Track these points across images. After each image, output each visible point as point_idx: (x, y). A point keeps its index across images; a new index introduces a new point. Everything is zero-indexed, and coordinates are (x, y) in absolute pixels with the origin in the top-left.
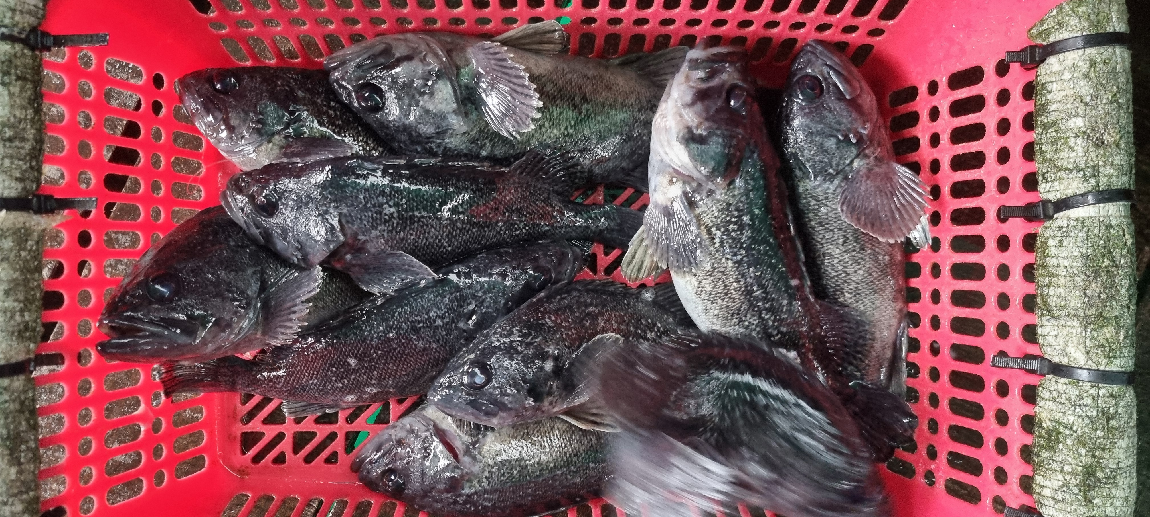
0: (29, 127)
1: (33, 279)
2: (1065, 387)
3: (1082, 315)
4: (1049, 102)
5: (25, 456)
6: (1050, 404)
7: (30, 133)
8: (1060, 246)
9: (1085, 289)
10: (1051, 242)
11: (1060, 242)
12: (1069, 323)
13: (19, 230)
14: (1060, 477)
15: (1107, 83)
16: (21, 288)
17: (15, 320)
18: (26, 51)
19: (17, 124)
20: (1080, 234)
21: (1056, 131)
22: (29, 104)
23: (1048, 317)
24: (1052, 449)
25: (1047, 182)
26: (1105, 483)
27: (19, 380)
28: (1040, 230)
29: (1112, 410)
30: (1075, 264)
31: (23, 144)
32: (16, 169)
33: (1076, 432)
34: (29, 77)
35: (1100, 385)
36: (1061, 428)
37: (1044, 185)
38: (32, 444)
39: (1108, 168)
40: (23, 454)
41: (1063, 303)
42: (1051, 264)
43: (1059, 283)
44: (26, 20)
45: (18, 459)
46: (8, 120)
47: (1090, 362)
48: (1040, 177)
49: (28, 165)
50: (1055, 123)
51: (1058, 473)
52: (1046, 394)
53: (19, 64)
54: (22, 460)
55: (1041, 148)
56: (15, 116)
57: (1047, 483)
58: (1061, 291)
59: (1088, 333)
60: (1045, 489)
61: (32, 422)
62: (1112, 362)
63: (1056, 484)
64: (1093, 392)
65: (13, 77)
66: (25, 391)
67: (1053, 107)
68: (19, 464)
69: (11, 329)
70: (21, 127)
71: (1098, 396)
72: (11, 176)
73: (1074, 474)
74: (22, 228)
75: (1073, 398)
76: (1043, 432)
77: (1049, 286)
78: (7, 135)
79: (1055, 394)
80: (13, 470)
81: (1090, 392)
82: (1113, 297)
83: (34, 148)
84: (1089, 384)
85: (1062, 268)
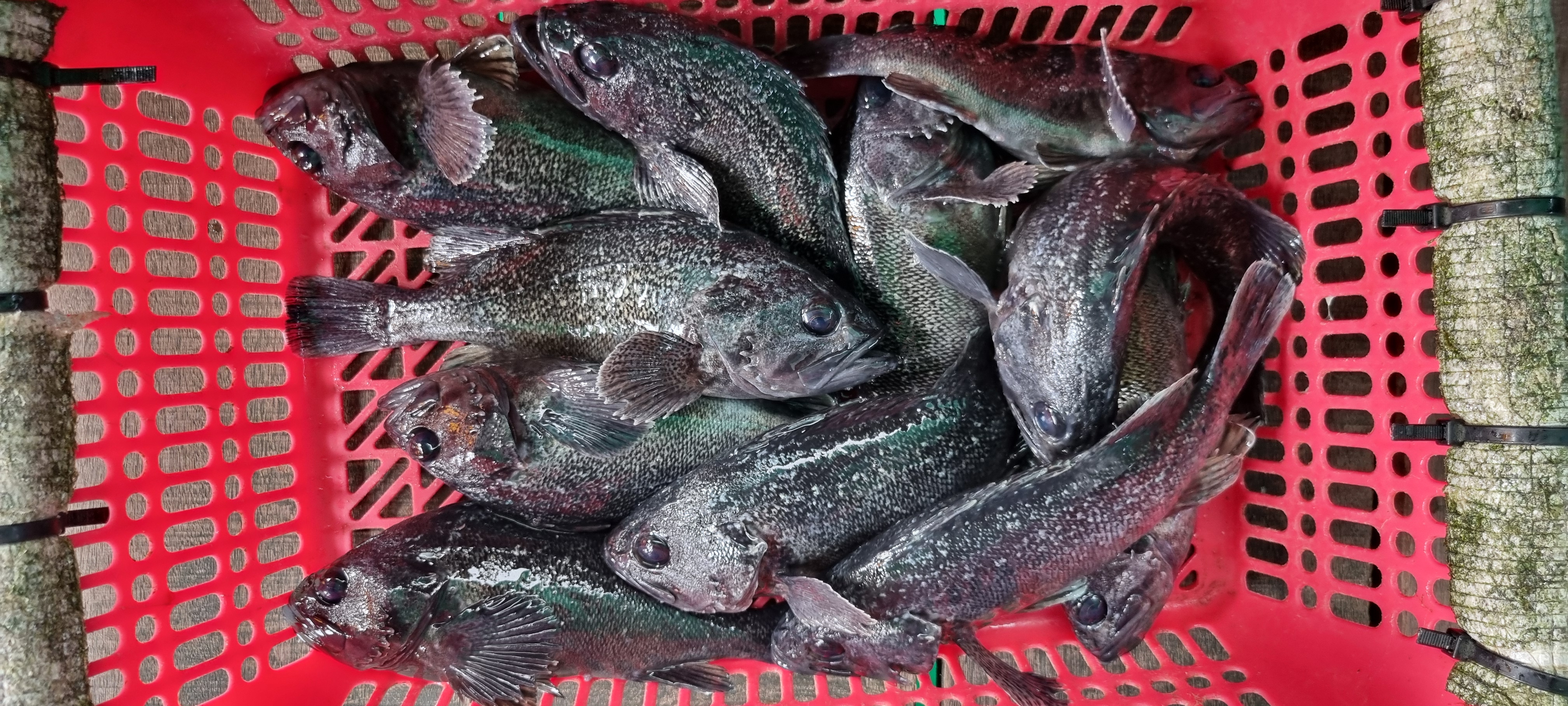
0: (40, 193)
1: (61, 403)
2: (1485, 454)
3: (1503, 354)
4: (1440, 64)
5: (69, 646)
6: (1467, 481)
7: (43, 203)
8: (1469, 262)
9: (1505, 319)
10: (1454, 258)
11: (1468, 256)
12: (1485, 367)
13: (37, 336)
14: (1488, 579)
15: (1522, 33)
16: (46, 417)
17: (41, 461)
18: (28, 89)
19: (24, 190)
20: (1493, 244)
21: (1453, 103)
22: (39, 161)
23: (1455, 361)
24: (1473, 541)
25: (1444, 175)
26: (1550, 582)
27: (52, 544)
28: (1438, 242)
29: (1552, 481)
30: (1488, 286)
31: (35, 218)
32: (28, 252)
33: (1505, 514)
34: (36, 123)
35: (1533, 447)
36: (1484, 510)
37: (1440, 179)
38: (77, 630)
39: (1528, 150)
40: (65, 645)
41: (1476, 340)
42: (1456, 286)
43: (1469, 312)
44: (27, 47)
45: (60, 651)
46: (12, 185)
47: (1516, 417)
48: (1435, 168)
49: (43, 246)
50: (1450, 93)
51: (1484, 574)
52: (1460, 468)
53: (20, 107)
54: (66, 653)
55: (1433, 130)
56: (20, 180)
57: (1471, 589)
58: (1472, 323)
59: (1513, 378)
60: (1468, 598)
61: (74, 600)
62: (1547, 416)
63: (1482, 590)
64: (1524, 457)
65: (14, 126)
66: (61, 558)
67: (1449, 70)
68: (63, 658)
69: (38, 474)
70: (30, 195)
71: (1532, 463)
72: (23, 263)
73: (1506, 572)
74: (42, 333)
75: (1498, 468)
76: (1459, 519)
77: (1454, 318)
78: (12, 206)
79: (1473, 466)
80: (56, 667)
81: (1520, 458)
82: (1545, 327)
83: (49, 223)
84: (1518, 448)
85: (1472, 292)
